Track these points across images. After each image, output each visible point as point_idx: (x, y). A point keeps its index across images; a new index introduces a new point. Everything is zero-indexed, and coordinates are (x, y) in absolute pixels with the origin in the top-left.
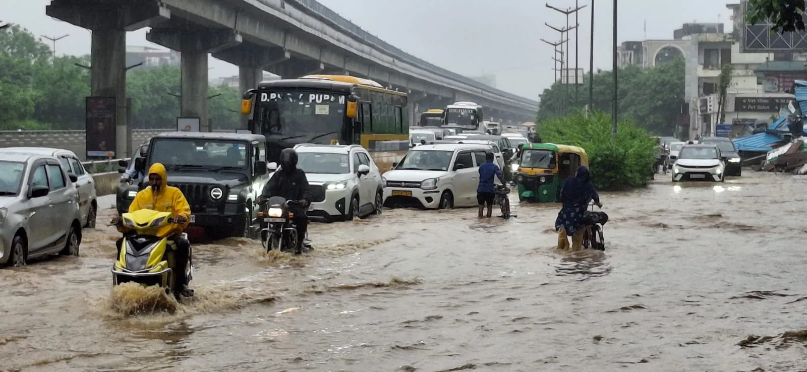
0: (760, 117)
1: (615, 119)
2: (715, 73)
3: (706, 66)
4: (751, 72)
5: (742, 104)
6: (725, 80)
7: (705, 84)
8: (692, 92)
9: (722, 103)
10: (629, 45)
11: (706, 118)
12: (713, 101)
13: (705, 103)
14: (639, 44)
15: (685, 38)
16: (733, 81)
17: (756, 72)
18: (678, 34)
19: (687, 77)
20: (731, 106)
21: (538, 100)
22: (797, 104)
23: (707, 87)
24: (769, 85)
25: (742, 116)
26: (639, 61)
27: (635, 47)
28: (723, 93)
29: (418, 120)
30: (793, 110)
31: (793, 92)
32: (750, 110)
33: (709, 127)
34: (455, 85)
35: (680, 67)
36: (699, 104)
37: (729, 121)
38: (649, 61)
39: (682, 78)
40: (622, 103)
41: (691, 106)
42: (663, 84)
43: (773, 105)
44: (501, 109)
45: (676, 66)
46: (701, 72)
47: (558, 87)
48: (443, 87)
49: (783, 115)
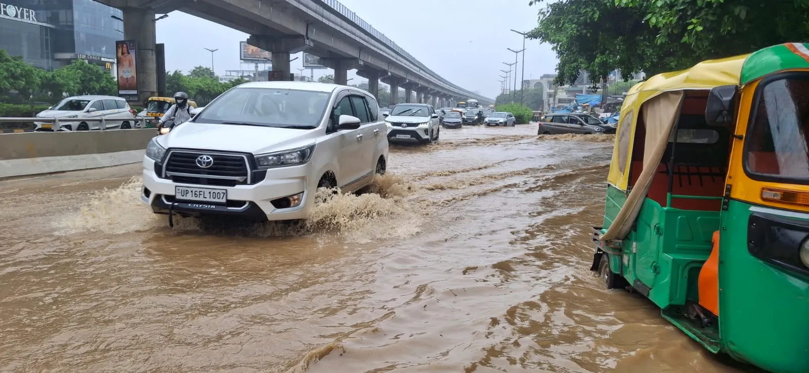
0: (565, 105)
1: (522, 104)
2: (553, 91)
3: (550, 89)
4: (564, 91)
5: (560, 101)
6: (555, 93)
7: (549, 94)
8: (545, 97)
9: (554, 100)
10: (525, 81)
11: (549, 105)
12: (551, 100)
13: (549, 100)
14: (528, 81)
15: (544, 79)
16: (558, 93)
17: (565, 90)
18: (542, 78)
19: (544, 92)
20: (557, 101)
21: (495, 99)
22: (576, 101)
23: (550, 95)
24: (569, 95)
25: (560, 104)
26: (528, 87)
27: (528, 82)
28: (555, 97)
29: (456, 106)
30: (575, 103)
31: (575, 97)
32: (563, 103)
33: (550, 108)
34: (468, 95)
35: (542, 90)
36: (547, 101)
37: (556, 106)
38: (532, 87)
39: (542, 92)
40: (524, 99)
41: (545, 101)
42: (536, 94)
43: (570, 101)
44: (482, 102)
45: (540, 88)
46: (548, 91)
47: (502, 95)
48: (463, 95)
49: (572, 104)
